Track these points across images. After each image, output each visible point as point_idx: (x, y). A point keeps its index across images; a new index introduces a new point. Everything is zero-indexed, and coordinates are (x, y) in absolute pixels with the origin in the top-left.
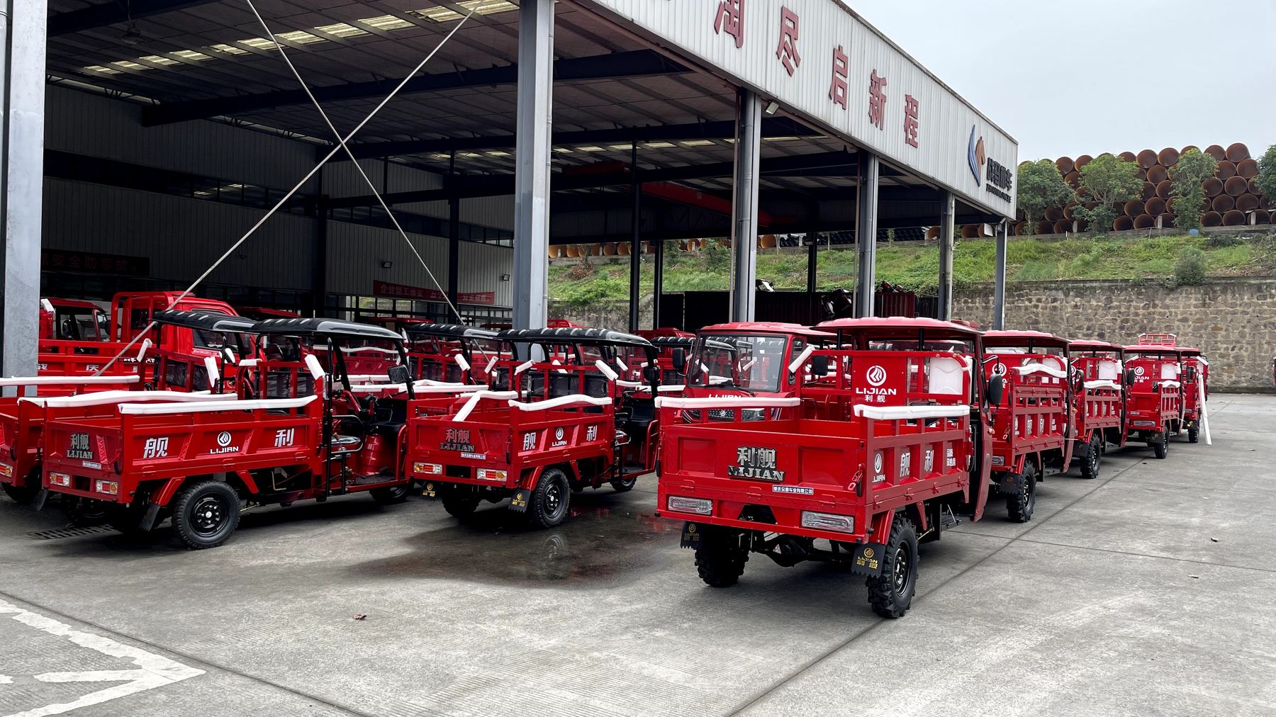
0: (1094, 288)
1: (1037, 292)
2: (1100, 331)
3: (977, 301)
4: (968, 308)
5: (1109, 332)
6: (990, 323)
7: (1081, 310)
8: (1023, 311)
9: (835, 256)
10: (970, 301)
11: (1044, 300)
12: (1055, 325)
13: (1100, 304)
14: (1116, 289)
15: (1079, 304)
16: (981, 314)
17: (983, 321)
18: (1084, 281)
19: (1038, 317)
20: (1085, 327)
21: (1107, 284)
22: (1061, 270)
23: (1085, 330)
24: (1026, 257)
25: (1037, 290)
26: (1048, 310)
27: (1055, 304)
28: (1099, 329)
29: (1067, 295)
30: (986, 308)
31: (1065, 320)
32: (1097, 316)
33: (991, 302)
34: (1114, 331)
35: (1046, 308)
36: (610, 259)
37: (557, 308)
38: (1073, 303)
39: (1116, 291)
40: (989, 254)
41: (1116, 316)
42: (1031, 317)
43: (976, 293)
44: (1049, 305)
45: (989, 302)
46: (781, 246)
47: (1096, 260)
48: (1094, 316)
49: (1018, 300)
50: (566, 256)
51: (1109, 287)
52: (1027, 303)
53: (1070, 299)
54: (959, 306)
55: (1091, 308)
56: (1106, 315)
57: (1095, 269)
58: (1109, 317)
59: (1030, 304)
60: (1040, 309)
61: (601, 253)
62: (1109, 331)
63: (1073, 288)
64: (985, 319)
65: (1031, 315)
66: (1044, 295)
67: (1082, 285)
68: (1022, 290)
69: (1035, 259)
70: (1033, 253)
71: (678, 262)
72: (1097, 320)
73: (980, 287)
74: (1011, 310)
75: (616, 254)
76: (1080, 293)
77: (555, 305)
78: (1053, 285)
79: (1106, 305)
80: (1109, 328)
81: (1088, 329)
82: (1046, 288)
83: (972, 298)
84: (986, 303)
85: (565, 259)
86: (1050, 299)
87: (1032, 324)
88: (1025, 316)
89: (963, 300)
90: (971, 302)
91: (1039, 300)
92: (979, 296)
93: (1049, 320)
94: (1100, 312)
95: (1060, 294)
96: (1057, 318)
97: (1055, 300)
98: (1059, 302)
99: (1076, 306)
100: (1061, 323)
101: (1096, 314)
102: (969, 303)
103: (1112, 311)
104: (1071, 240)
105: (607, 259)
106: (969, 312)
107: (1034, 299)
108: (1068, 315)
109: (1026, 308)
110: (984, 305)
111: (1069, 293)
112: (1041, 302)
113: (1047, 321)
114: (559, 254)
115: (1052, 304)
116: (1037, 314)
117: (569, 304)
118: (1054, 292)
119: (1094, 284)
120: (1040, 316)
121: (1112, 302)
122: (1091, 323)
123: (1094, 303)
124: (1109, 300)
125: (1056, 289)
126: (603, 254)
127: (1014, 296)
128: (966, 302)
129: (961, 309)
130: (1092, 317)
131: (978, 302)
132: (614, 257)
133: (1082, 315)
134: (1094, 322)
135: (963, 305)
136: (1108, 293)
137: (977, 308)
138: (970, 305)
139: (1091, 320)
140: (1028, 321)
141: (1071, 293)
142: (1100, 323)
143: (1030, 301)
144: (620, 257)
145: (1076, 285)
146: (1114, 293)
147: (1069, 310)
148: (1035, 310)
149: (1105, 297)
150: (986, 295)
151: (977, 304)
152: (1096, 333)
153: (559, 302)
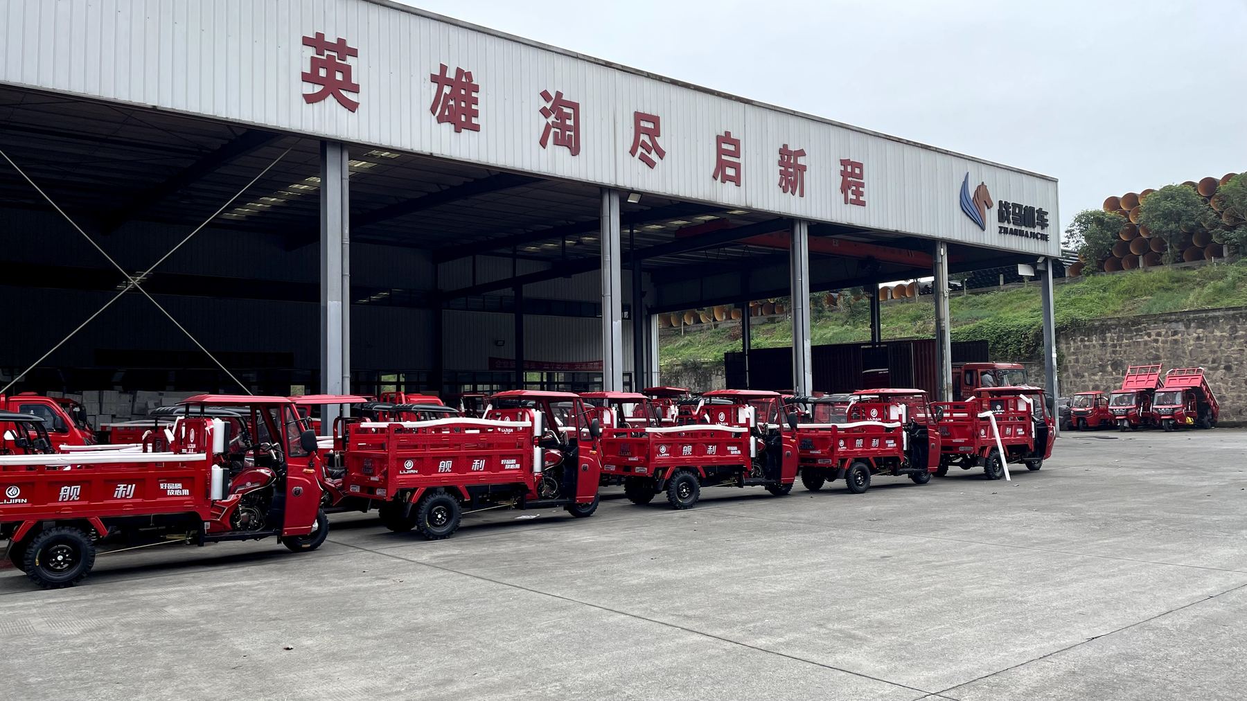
0: (1217, 318)
1: (1156, 325)
2: (1227, 364)
3: (1094, 338)
4: (1085, 346)
5: (1236, 365)
6: (1109, 360)
7: (1204, 342)
8: (1142, 346)
9: (970, 300)
10: (1086, 339)
11: (1163, 333)
12: (1177, 359)
13: (1224, 334)
14: (1241, 317)
15: (1201, 335)
16: (1099, 352)
17: (1101, 360)
18: (1214, 310)
19: (1159, 352)
20: (1210, 360)
21: (1231, 312)
22: (1192, 300)
23: (1210, 363)
24: (1159, 288)
25: (1155, 323)
26: (1169, 344)
27: (1176, 337)
28: (1225, 362)
29: (1187, 327)
30: (1104, 345)
31: (1188, 354)
32: (1222, 348)
33: (1108, 339)
34: (1242, 363)
35: (1166, 342)
36: (768, 319)
37: (706, 368)
38: (1195, 335)
39: (1241, 319)
40: (1118, 287)
41: (1242, 346)
42: (1151, 353)
43: (1092, 331)
44: (1170, 338)
45: (1106, 339)
46: (920, 294)
47: (1233, 286)
48: (1219, 347)
49: (1136, 335)
50: (731, 319)
51: (1234, 315)
52: (1146, 338)
53: (1191, 330)
54: (1076, 345)
55: (1214, 339)
56: (1232, 346)
57: (1228, 296)
58: (1236, 348)
59: (1149, 339)
60: (1160, 343)
61: (760, 314)
62: (1236, 363)
63: (1194, 319)
64: (1103, 357)
65: (1151, 351)
66: (1164, 328)
67: (1204, 315)
68: (1139, 324)
69: (1167, 290)
70: (1166, 283)
71: (823, 317)
72: (1223, 352)
73: (1096, 324)
74: (1130, 346)
75: (774, 313)
76: (1202, 323)
77: (704, 366)
78: (1174, 317)
79: (1231, 335)
80: (1236, 359)
81: (1214, 362)
82: (1165, 321)
83: (1088, 336)
84: (1103, 340)
85: (729, 321)
86: (1170, 332)
87: (1153, 359)
88: (1145, 351)
89: (1079, 339)
90: (1088, 341)
91: (1159, 334)
92: (1096, 334)
93: (1171, 354)
94: (1225, 343)
95: (1180, 326)
96: (1179, 352)
97: (1175, 333)
98: (1180, 335)
99: (1198, 338)
100: (1183, 357)
101: (1221, 345)
102: (1085, 341)
103: (1238, 341)
104: (1213, 265)
105: (764, 318)
106: (1086, 350)
107: (1153, 333)
108: (1190, 348)
109: (1146, 343)
110: (1101, 342)
111: (1190, 324)
112: (1160, 336)
113: (1169, 355)
114: (724, 317)
115: (1173, 338)
116: (1157, 349)
117: (715, 364)
118: (1174, 325)
119: (1217, 314)
120: (1161, 351)
121: (1237, 331)
122: (1216, 356)
123: (1218, 333)
124: (1234, 329)
125: (1176, 321)
126: (762, 314)
127: (1132, 332)
128: (1082, 340)
129: (1078, 348)
130: (1216, 349)
131: (1095, 340)
132: (771, 316)
133: (1206, 347)
134: (1219, 354)
135: (1079, 343)
136: (1232, 322)
137: (1094, 346)
138: (1087, 343)
139: (1215, 352)
140: (1149, 357)
141: (1192, 325)
142: (1226, 355)
143: (1149, 335)
144: (775, 316)
145: (1197, 315)
146: (1238, 322)
147: (1192, 342)
148: (1155, 344)
149: (1229, 327)
150: (1103, 332)
151: (1094, 342)
152: (1222, 366)
153: (707, 363)
